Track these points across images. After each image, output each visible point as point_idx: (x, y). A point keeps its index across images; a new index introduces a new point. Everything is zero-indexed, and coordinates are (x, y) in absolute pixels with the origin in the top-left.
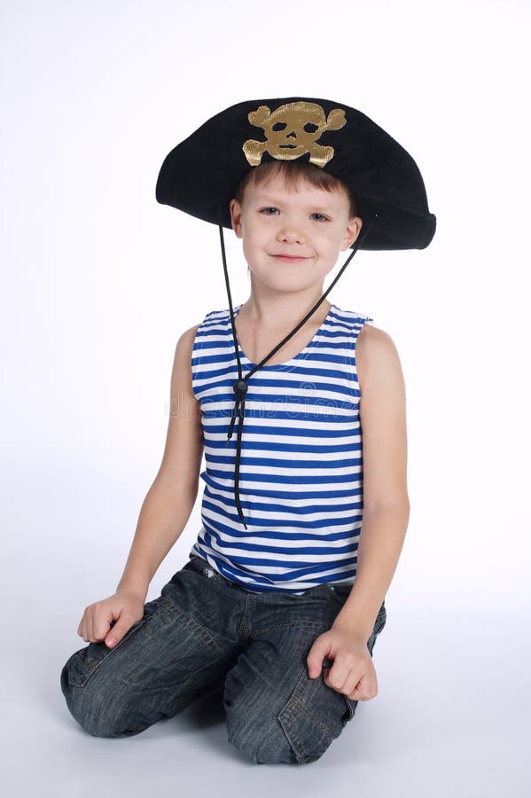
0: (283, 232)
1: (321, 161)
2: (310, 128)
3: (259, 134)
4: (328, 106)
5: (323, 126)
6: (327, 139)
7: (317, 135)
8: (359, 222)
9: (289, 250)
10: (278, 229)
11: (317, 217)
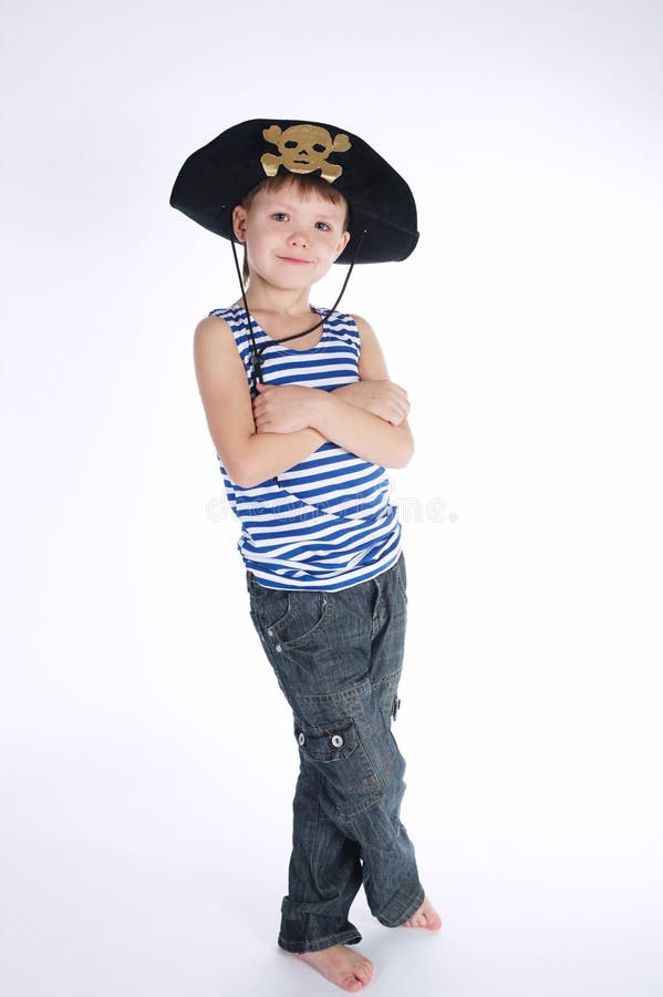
0: (292, 237)
1: (331, 179)
2: (319, 148)
3: (274, 150)
4: (334, 131)
5: (330, 148)
6: (334, 158)
7: (326, 154)
8: (348, 236)
9: (298, 252)
10: (289, 234)
11: (319, 225)
